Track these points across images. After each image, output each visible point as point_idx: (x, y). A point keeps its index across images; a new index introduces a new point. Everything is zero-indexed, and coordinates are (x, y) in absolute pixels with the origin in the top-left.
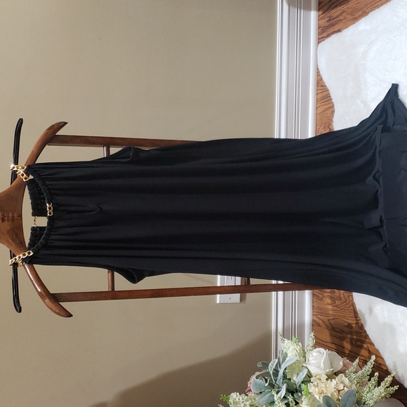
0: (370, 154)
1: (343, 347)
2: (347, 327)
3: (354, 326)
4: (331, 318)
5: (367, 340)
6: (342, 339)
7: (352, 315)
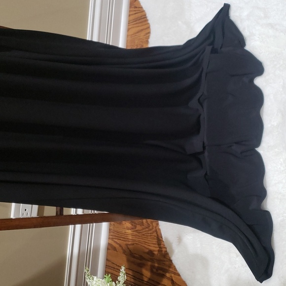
0: (196, 76)
1: (142, 274)
2: (148, 253)
3: (156, 253)
4: (130, 243)
5: (171, 269)
6: (141, 265)
7: (155, 241)
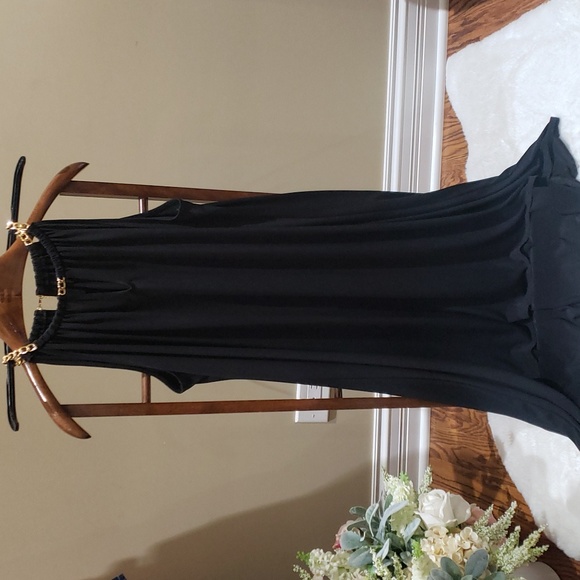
1: (472, 488)
2: (478, 459)
3: (488, 458)
4: (456, 446)
5: (506, 479)
6: (471, 476)
7: (486, 443)
